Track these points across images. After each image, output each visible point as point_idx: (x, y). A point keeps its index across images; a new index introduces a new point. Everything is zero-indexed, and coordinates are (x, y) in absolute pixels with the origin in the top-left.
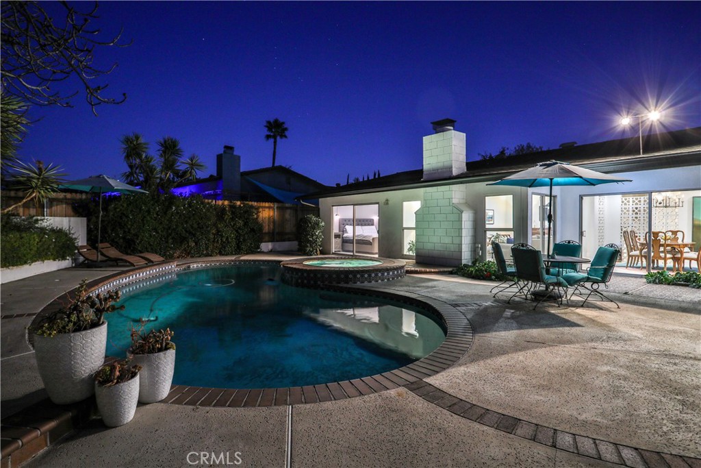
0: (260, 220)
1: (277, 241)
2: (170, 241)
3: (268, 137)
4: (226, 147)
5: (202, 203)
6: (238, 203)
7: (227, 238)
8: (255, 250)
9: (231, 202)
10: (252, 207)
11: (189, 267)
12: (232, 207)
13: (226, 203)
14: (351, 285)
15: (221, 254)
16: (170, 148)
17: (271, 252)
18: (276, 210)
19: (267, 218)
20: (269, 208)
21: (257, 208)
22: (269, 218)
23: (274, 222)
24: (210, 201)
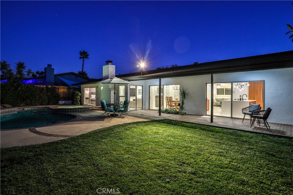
0: (59, 93)
1: (67, 100)
2: (19, 100)
3: (81, 58)
4: (48, 65)
5: (33, 86)
6: (50, 86)
7: (44, 99)
8: (57, 103)
9: (47, 86)
10: (56, 88)
11: (24, 109)
12: (47, 88)
13: (44, 86)
14: (67, 113)
15: (41, 105)
16: (21, 66)
17: (64, 105)
18: (66, 89)
19: (62, 92)
20: (63, 88)
21: (58, 89)
22: (63, 92)
23: (65, 93)
24: (37, 86)
